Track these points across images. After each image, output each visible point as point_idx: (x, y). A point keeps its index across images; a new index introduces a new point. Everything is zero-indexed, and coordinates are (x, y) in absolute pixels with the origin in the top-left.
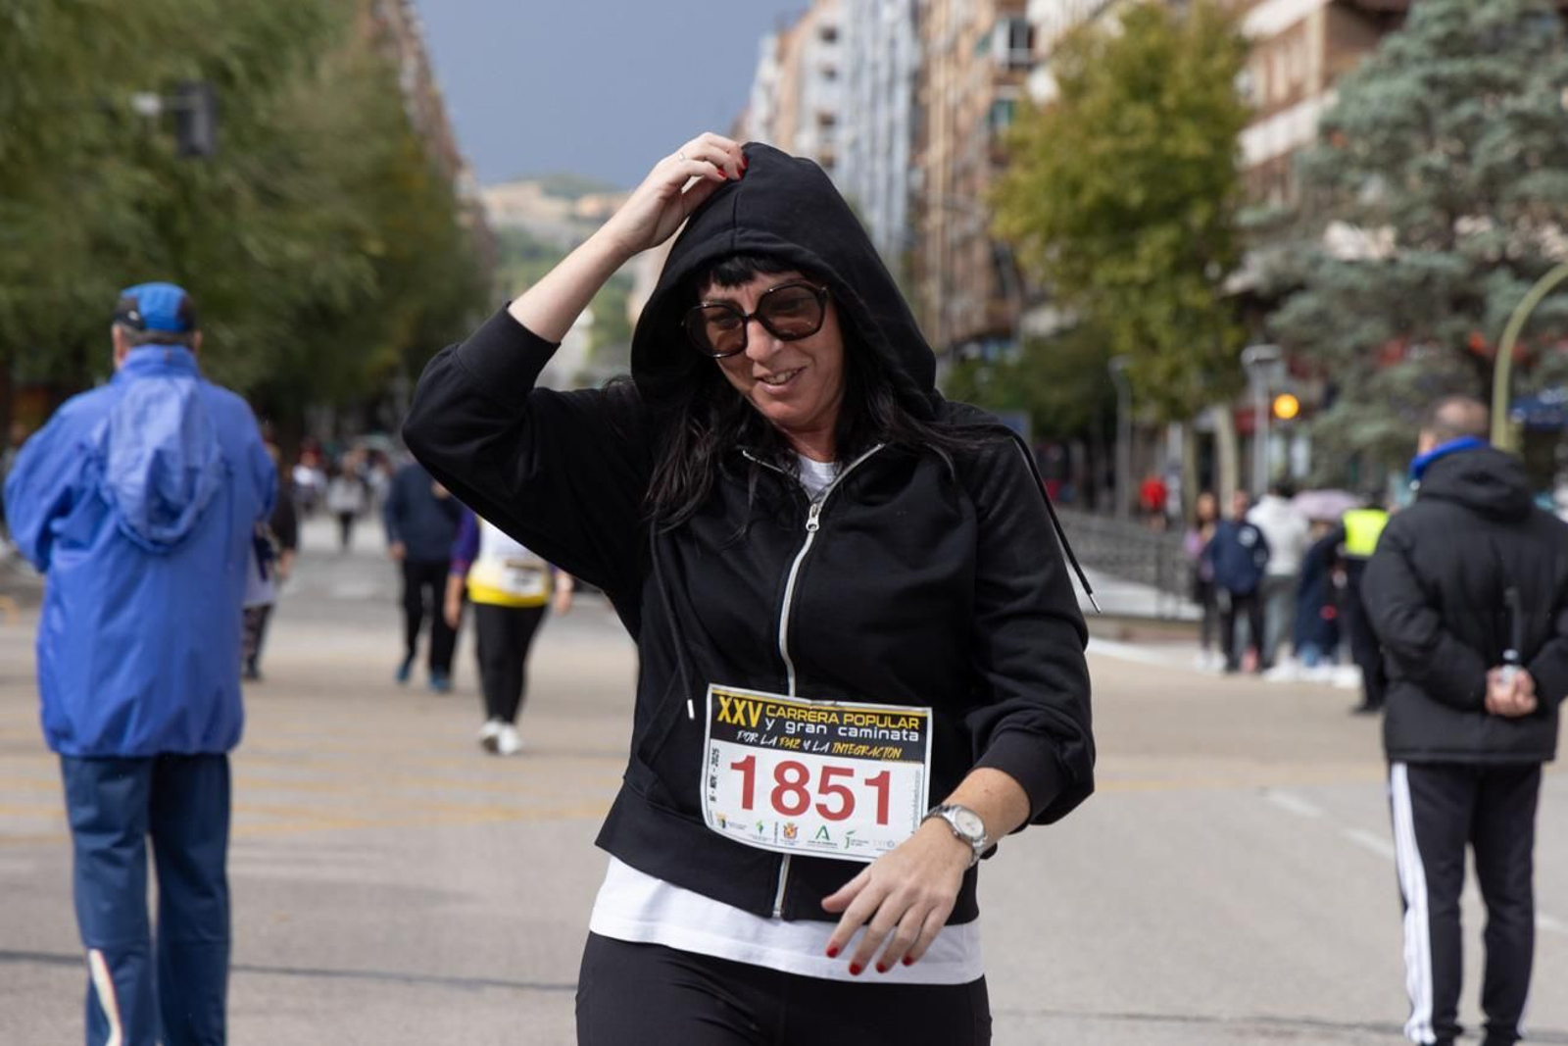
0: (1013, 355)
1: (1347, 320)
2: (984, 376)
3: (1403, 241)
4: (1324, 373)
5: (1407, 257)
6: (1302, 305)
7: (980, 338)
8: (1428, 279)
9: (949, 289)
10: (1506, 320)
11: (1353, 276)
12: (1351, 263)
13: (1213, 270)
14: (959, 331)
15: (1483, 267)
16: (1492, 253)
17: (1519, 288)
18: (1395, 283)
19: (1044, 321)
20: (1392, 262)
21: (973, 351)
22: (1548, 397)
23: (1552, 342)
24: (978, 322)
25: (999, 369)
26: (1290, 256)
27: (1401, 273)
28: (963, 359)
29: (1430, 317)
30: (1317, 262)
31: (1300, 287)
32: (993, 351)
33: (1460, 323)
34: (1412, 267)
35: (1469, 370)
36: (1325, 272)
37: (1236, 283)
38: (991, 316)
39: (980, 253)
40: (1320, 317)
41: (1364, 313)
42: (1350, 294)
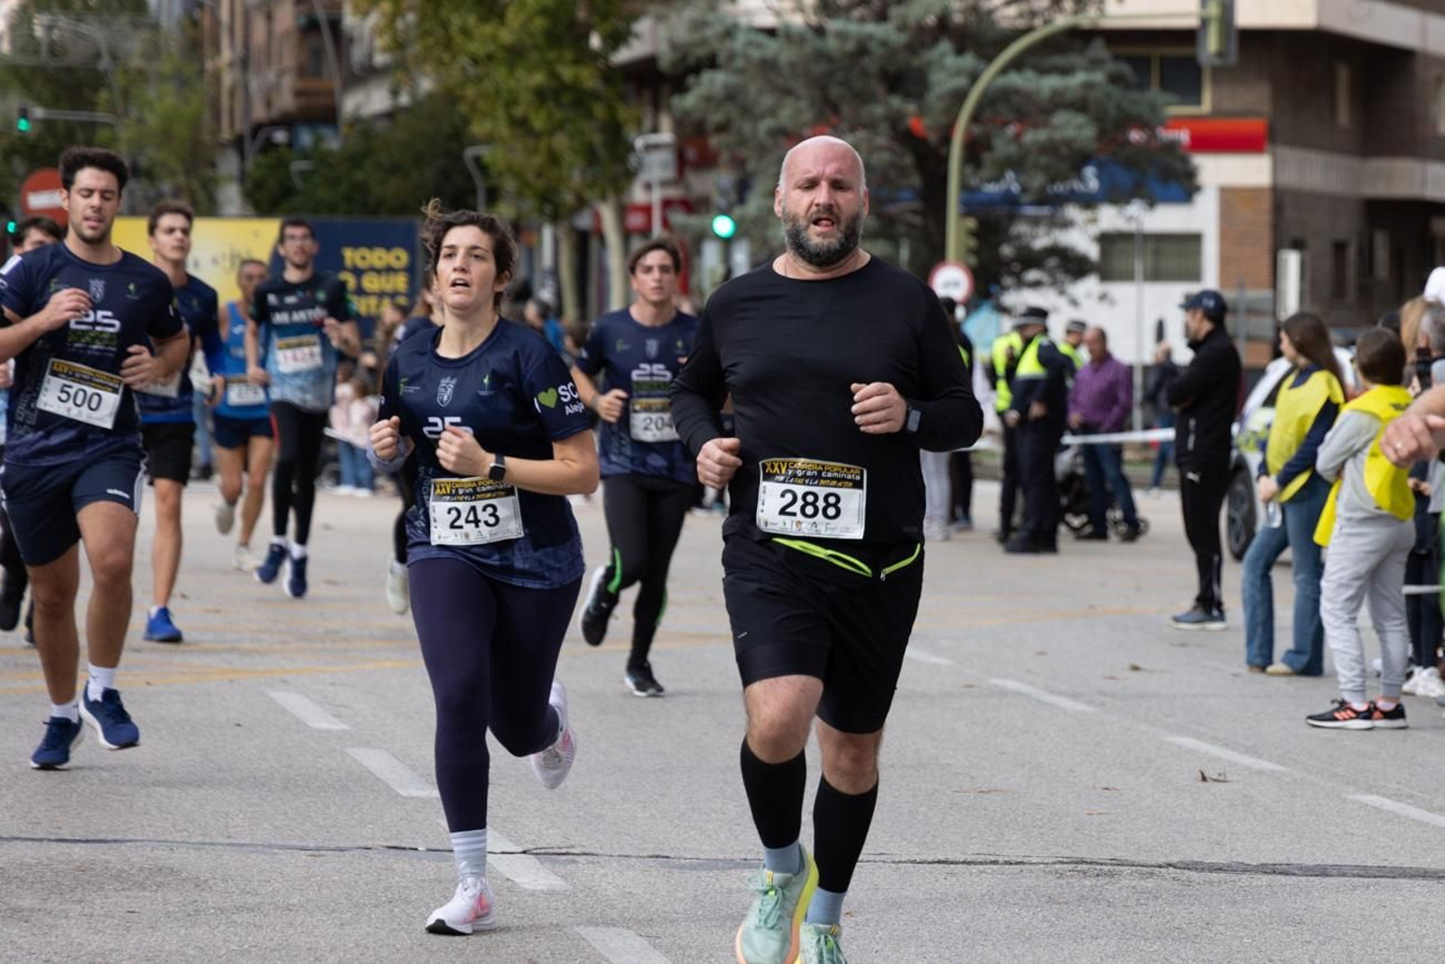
0: (333, 143)
1: (767, 101)
2: (298, 166)
3: (826, 6)
4: (739, 163)
5: (834, 25)
6: (714, 81)
7: (287, 121)
8: (862, 50)
9: (244, 63)
10: (959, 97)
11: (772, 47)
12: (771, 32)
13: (595, 41)
14: (259, 113)
15: (926, 36)
16: (931, 20)
17: (968, 61)
18: (821, 56)
19: (372, 101)
20: (819, 31)
21: (280, 136)
22: (992, 188)
23: (1005, 124)
24: (286, 101)
25: (321, 158)
26: (698, 25)
27: (832, 44)
28: (269, 146)
29: (863, 97)
30: (730, 32)
31: (711, 63)
32: (306, 138)
33: (896, 102)
34: (842, 36)
35: (908, 160)
36: (739, 42)
37: (623, 55)
38: (299, 94)
39: (286, 17)
40: (731, 96)
41: (788, 92)
42: (768, 66)
